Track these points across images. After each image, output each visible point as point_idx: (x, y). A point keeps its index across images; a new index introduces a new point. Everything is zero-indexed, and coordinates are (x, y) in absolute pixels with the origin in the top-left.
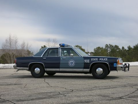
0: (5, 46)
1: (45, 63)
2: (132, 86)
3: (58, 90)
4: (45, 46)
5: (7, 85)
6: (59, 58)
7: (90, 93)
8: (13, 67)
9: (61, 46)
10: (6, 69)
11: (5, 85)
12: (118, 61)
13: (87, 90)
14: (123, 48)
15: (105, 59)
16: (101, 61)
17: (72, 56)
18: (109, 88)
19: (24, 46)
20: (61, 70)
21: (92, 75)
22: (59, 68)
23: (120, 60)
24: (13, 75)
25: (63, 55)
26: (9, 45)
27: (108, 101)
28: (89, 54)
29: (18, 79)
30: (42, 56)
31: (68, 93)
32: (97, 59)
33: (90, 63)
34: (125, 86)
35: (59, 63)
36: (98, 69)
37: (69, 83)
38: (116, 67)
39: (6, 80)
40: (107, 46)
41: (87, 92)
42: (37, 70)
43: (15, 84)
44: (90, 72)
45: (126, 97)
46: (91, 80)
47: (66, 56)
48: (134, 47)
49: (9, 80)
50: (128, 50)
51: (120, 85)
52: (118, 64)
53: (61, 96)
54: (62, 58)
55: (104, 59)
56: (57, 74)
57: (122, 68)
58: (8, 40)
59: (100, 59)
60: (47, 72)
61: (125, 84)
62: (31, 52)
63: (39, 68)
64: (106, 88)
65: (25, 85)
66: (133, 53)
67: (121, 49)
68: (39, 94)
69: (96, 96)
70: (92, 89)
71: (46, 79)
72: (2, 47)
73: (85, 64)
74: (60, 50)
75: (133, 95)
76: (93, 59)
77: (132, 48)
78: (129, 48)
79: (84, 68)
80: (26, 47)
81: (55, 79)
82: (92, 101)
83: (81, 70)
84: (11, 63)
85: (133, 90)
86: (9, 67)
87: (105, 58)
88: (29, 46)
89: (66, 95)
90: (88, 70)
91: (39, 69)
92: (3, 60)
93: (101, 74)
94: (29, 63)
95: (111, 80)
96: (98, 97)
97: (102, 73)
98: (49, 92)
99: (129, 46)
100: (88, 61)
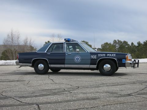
0: (7, 41)
1: (49, 59)
2: (141, 83)
3: (63, 86)
4: (49, 42)
5: (10, 81)
6: (65, 53)
7: (97, 89)
8: (15, 64)
9: (66, 41)
10: (7, 65)
11: (7, 82)
12: (127, 56)
13: (93, 87)
14: (132, 44)
15: (113, 55)
16: (108, 57)
17: (78, 52)
18: (117, 85)
19: (27, 42)
20: (66, 66)
21: (99, 72)
22: (64, 64)
23: (129, 56)
24: (15, 71)
25: (68, 51)
26: (11, 41)
27: (116, 98)
28: (96, 50)
29: (20, 76)
30: (45, 52)
31: (73, 90)
32: (104, 55)
33: (97, 59)
34: (134, 83)
35: (64, 59)
36: (106, 66)
37: (74, 80)
38: (125, 63)
39: (8, 76)
40: (115, 41)
41: (94, 89)
42: (41, 66)
43: (17, 81)
44: (97, 69)
45: (135, 93)
46: (98, 77)
47: (71, 51)
48: (144, 43)
49: (11, 76)
50: (138, 46)
51: (129, 81)
52: (127, 60)
53: (66, 92)
54: (67, 53)
55: (112, 55)
56: (62, 71)
57: (131, 65)
58: (10, 35)
59: (108, 55)
60: (52, 69)
61: (134, 81)
62: (34, 48)
63: (43, 64)
64: (114, 84)
65: (28, 82)
66: (143, 49)
67: (130, 45)
68: (43, 90)
69: (103, 93)
70: (99, 86)
71: (50, 76)
72: (4, 42)
73: (92, 59)
74: (65, 46)
75: (143, 92)
76: (100, 55)
77: (142, 44)
78: (139, 44)
79: (91, 64)
80: (28, 42)
81: (59, 76)
82: (99, 98)
83: (88, 66)
84: (13, 60)
85: (142, 87)
86: (11, 64)
87: (113, 53)
88: (32, 41)
89: (71, 92)
90: (95, 66)
91: (43, 66)
92: (4, 57)
93: (108, 71)
94: (32, 59)
95: (120, 77)
96: (105, 94)
97: (110, 69)
98: (54, 88)
99: (139, 42)
100: (94, 57)
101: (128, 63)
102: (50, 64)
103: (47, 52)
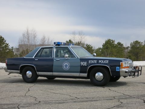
1: (36, 66)
4: (70, 40)
12: (122, 63)
15: (106, 62)
16: (100, 63)
17: (67, 57)
19: (44, 41)
22: (52, 72)
26: (27, 40)
28: (95, 54)
30: (33, 58)
32: (96, 61)
33: (87, 66)
35: (52, 65)
38: (119, 72)
42: (29, 73)
52: (122, 68)
54: (56, 59)
55: (104, 62)
57: (127, 74)
59: (100, 61)
63: (31, 71)
73: (82, 67)
76: (91, 61)
79: (81, 72)
83: (77, 74)
87: (105, 60)
90: (85, 75)
94: (20, 64)
97: (102, 79)
100: (84, 64)
101: (123, 72)
102: (38, 71)
103: (34, 57)
